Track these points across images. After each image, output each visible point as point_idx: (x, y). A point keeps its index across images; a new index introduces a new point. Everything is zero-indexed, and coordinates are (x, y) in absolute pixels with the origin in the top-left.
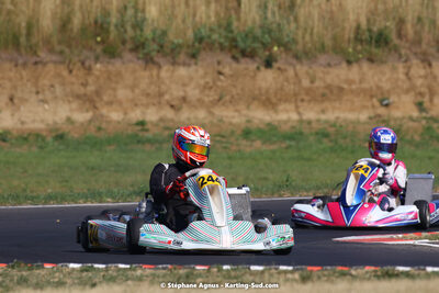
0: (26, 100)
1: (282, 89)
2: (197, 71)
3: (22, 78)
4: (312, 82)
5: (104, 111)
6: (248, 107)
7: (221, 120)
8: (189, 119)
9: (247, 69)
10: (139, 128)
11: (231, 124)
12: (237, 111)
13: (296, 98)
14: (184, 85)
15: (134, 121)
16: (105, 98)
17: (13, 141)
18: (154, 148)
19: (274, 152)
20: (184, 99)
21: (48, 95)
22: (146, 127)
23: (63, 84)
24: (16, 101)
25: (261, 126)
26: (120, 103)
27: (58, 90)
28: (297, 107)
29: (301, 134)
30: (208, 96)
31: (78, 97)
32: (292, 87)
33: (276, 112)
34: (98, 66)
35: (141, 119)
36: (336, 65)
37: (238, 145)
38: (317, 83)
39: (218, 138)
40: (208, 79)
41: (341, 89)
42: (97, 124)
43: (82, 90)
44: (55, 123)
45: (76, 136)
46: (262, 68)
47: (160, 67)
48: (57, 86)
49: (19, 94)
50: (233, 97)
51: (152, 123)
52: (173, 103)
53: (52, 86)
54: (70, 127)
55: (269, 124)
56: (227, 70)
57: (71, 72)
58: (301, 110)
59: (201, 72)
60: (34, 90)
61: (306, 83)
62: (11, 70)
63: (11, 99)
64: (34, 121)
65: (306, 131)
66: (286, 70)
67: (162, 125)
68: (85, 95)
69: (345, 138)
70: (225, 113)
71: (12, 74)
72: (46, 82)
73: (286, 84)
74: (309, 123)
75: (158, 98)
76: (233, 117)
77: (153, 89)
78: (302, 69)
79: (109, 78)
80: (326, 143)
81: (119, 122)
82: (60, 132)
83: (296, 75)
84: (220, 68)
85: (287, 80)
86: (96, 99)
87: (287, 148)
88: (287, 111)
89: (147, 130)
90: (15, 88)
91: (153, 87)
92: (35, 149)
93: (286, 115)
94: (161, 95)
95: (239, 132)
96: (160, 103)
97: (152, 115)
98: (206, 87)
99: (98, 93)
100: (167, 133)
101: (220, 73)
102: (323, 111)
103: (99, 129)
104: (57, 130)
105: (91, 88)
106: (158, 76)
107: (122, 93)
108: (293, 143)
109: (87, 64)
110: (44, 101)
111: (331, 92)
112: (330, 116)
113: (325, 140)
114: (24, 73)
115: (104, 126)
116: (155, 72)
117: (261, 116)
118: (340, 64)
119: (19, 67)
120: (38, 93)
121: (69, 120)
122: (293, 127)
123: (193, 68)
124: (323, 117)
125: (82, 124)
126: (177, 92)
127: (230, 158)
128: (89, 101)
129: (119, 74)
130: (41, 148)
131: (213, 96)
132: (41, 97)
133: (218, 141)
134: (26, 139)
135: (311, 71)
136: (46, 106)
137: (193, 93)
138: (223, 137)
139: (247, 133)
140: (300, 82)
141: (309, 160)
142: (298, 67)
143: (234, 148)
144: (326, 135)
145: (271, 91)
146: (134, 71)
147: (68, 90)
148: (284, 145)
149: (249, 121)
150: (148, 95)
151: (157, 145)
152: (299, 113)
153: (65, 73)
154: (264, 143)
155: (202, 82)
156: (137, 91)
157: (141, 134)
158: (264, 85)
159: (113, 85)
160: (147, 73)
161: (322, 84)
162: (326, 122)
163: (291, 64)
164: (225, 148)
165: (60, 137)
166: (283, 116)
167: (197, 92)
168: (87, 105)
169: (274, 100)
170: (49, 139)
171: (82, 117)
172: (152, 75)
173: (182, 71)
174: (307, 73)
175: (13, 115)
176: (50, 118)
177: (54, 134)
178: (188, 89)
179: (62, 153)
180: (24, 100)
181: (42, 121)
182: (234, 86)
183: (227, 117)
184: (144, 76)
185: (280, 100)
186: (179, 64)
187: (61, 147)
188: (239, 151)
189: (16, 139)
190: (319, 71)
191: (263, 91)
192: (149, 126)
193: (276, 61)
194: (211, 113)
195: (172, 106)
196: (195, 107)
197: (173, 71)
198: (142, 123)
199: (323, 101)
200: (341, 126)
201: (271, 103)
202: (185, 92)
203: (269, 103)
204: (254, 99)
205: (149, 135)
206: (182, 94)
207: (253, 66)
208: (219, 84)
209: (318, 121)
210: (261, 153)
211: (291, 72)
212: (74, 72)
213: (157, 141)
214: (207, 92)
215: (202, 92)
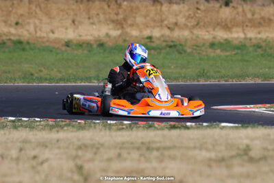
0: (83, 23)
1: (235, 19)
2: (184, 7)
3: (80, 9)
4: (253, 15)
5: (128, 30)
6: (214, 30)
7: (197, 37)
8: (179, 36)
9: (214, 7)
10: (149, 40)
11: (203, 39)
12: (208, 32)
13: (243, 25)
14: (176, 15)
15: (146, 36)
16: (129, 22)
17: (74, 47)
18: (156, 53)
19: (227, 56)
20: (176, 24)
21: (95, 20)
22: (153, 40)
23: (104, 13)
24: (76, 23)
25: (222, 41)
26: (138, 25)
27: (102, 17)
28: (243, 30)
29: (245, 46)
30: (190, 22)
31: (113, 21)
32: (241, 18)
33: (231, 33)
34: (125, 3)
35: (150, 35)
36: (268, 5)
37: (206, 52)
38: (256, 16)
39: (195, 47)
40: (191, 12)
41: (270, 20)
42: (124, 38)
43: (115, 17)
44: (99, 36)
45: (111, 44)
46: (223, 7)
47: (162, 4)
48: (101, 14)
49: (78, 19)
50: (205, 23)
51: (156, 38)
52: (169, 26)
53: (98, 14)
54: (108, 39)
55: (226, 40)
56: (202, 7)
57: (109, 6)
58: (246, 31)
59: (186, 8)
60: (87, 16)
61: (249, 16)
62: (73, 4)
63: (73, 22)
64: (86, 35)
65: (248, 44)
66: (237, 8)
67: (162, 39)
68: (117, 20)
69: (271, 49)
70: (200, 33)
71: (74, 7)
72: (95, 12)
73: (237, 16)
74: (250, 39)
75: (160, 22)
76: (205, 35)
77: (157, 18)
78: (247, 7)
79: (132, 11)
80: (260, 52)
81: (136, 37)
82: (101, 42)
83: (243, 11)
84: (198, 6)
85: (238, 13)
86: (124, 23)
87: (235, 54)
88: (237, 32)
89: (153, 42)
90: (76, 15)
91: (158, 16)
92: (85, 52)
93: (237, 35)
94: (162, 21)
95: (208, 44)
96: (161, 26)
97: (156, 33)
98: (189, 17)
99: (125, 19)
100: (164, 44)
101: (198, 9)
102: (259, 33)
103: (125, 41)
104: (100, 40)
105: (121, 16)
106: (161, 10)
107: (139, 20)
108: (239, 51)
109: (119, 2)
110: (93, 24)
111: (264, 21)
112: (263, 35)
113: (259, 50)
114: (81, 6)
115: (128, 39)
116: (159, 7)
117: (221, 35)
118: (270, 5)
119: (79, 3)
120: (89, 18)
121: (107, 35)
122: (241, 42)
123: (182, 5)
124: (259, 36)
125: (115, 37)
126: (172, 20)
127: (200, 59)
128: (119, 24)
129: (138, 8)
130: (89, 51)
131: (193, 22)
132: (91, 21)
133: (195, 49)
134: (81, 45)
135: (252, 9)
136: (94, 27)
137: (181, 20)
138: (198, 46)
139: (212, 45)
140: (246, 15)
141: (247, 61)
142: (245, 6)
143: (204, 53)
144: (259, 47)
145: (228, 20)
146: (147, 7)
147: (107, 16)
148: (234, 53)
149: (214, 38)
150: (154, 21)
151: (158, 51)
152: (245, 34)
153: (106, 7)
154: (221, 51)
155: (187, 14)
156: (148, 18)
157: (149, 44)
158: (224, 16)
159: (134, 15)
160: (154, 8)
161: (259, 17)
162: (261, 39)
163: (240, 4)
164: (199, 53)
165: (101, 45)
166: (235, 35)
167: (184, 20)
168: (118, 26)
169: (229, 25)
170: (95, 46)
171: (115, 33)
172: (157, 9)
173: (175, 7)
174: (250, 10)
175: (74, 31)
176: (96, 34)
177: (98, 43)
178: (178, 18)
179: (102, 55)
180: (81, 23)
181: (91, 35)
182: (207, 17)
183: (201, 35)
184: (153, 10)
185: (233, 26)
186: (173, 3)
187: (101, 51)
188: (207, 55)
189: (76, 45)
190: (257, 9)
191: (223, 20)
192: (154, 40)
193: (232, 2)
194: (191, 32)
195: (169, 28)
196: (182, 29)
197: (170, 7)
198: (150, 38)
199: (259, 27)
200: (269, 42)
201: (228, 27)
202: (177, 19)
203: (227, 27)
204: (218, 24)
205: (154, 45)
206: (174, 21)
207: (218, 5)
208: (197, 15)
209: (256, 38)
210: (220, 57)
211: (240, 9)
212: (111, 7)
213: (159, 48)
214: (190, 20)
215: (187, 19)
